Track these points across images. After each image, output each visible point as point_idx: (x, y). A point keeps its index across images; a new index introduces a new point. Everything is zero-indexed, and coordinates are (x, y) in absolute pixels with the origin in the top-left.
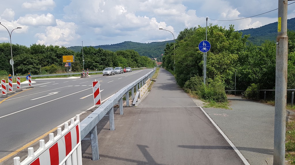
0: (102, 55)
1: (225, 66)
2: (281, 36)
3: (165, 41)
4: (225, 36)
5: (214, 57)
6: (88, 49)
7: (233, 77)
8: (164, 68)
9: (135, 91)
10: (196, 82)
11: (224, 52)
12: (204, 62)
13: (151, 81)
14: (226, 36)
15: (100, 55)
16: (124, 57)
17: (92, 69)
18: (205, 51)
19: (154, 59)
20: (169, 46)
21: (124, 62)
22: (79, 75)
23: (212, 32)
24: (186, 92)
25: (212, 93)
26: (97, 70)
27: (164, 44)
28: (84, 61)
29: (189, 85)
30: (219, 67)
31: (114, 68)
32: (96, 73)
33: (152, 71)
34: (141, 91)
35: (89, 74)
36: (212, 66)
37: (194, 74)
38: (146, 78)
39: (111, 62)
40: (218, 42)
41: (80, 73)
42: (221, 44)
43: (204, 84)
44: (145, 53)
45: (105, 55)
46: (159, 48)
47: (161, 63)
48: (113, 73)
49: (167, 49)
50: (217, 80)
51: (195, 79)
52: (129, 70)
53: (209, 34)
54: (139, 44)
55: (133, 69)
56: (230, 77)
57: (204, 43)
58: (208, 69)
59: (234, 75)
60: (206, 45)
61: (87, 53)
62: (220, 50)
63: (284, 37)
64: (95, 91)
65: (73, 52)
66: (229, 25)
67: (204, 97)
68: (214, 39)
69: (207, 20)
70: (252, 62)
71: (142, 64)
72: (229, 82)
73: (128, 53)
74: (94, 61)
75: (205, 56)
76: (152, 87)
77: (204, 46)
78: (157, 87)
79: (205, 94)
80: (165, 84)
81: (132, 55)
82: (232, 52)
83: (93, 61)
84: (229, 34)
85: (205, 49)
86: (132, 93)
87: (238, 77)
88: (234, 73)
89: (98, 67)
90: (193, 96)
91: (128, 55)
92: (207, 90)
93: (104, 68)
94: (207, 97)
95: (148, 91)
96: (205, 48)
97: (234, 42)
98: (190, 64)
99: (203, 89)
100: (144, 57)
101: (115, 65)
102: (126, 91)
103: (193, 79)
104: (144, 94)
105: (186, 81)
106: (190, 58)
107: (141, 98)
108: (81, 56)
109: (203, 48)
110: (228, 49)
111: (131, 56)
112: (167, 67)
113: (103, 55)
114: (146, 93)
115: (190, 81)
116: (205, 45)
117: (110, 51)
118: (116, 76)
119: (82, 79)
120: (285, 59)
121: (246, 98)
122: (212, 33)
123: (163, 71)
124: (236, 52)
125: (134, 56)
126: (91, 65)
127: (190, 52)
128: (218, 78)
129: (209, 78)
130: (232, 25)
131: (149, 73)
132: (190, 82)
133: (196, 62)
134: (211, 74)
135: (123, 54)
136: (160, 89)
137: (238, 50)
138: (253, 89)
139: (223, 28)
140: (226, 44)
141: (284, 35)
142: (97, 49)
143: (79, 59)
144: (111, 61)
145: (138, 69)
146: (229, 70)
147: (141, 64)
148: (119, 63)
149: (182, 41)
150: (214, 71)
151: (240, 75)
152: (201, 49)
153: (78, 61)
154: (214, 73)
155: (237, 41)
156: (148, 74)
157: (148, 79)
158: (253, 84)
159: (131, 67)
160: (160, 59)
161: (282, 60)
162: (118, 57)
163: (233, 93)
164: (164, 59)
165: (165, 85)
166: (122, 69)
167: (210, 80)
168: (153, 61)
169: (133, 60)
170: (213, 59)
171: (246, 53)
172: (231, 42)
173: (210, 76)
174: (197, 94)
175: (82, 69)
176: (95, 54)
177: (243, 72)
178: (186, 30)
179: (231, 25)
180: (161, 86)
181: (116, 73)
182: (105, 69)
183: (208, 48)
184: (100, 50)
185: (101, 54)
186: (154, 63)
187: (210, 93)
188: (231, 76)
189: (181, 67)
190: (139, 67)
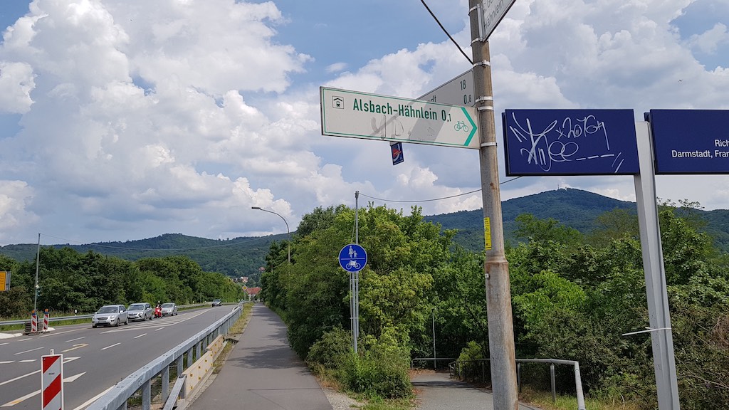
0: (95, 271)
1: (405, 303)
2: (493, 260)
3: (269, 234)
4: (403, 230)
5: (378, 282)
6: (58, 255)
7: (428, 324)
8: (264, 304)
9: (173, 376)
10: (336, 344)
11: (400, 269)
12: (353, 294)
13: (226, 342)
14: (405, 232)
15: (91, 270)
16: (159, 276)
17: (64, 309)
18: (353, 269)
19: (242, 280)
20: (276, 248)
21: (157, 290)
22: (19, 327)
23: (372, 220)
24: (313, 372)
25: (374, 374)
26: (76, 311)
27: (268, 242)
28: (39, 289)
29: (320, 353)
30: (391, 306)
31: (129, 304)
32: (74, 321)
33: (233, 311)
34: (189, 376)
35: (52, 324)
36: (375, 304)
37: (331, 323)
38: (210, 337)
39: (120, 288)
40: (385, 246)
41: (23, 321)
42: (394, 249)
43: (354, 349)
44: (218, 263)
45: (104, 269)
46: (254, 253)
47: (258, 290)
48: (124, 319)
49: (271, 257)
50: (387, 339)
51: (334, 337)
52: (169, 310)
53: (366, 227)
54: (202, 241)
55: (182, 307)
56: (421, 327)
57: (351, 249)
58: (366, 310)
59: (430, 320)
60: (355, 254)
61: (54, 265)
62: (393, 265)
63: (499, 261)
64: (48, 385)
65: (9, 262)
66: (412, 207)
67: (355, 385)
68: (378, 238)
69: (357, 197)
70: (466, 291)
71: (209, 292)
72: (421, 338)
73: (171, 265)
74: (70, 285)
75: (355, 280)
76: (226, 359)
77: (351, 256)
78: (238, 359)
79: (356, 377)
80: (260, 351)
81: (182, 271)
82: (420, 269)
83: (67, 287)
84: (410, 225)
85: (353, 263)
86: (163, 383)
87: (438, 326)
88: (431, 317)
89: (80, 304)
90: (328, 383)
91: (169, 271)
92: (360, 369)
93: (99, 306)
94: (363, 387)
95: (213, 373)
96: (355, 262)
97: (422, 245)
98: (323, 298)
99: (352, 366)
100: (213, 274)
101: (133, 297)
102: (142, 382)
103: (328, 337)
104: (199, 382)
105: (312, 341)
106: (323, 285)
107: (190, 394)
108: (33, 272)
109: (348, 261)
110: (410, 262)
111: (179, 273)
112: (272, 302)
113: (100, 271)
114: (204, 380)
115: (322, 342)
116: (353, 255)
117: (119, 259)
118: (131, 327)
119: (28, 339)
120: (506, 314)
121: (460, 379)
122: (372, 223)
123: (261, 313)
124: (428, 268)
125: (186, 273)
126: (60, 298)
127: (320, 268)
128: (389, 332)
129: (367, 333)
130: (418, 207)
131: (222, 320)
132: (322, 344)
133: (337, 293)
134: (372, 325)
135: (157, 268)
136: (247, 365)
137: (432, 264)
138: (473, 355)
139: (397, 214)
140: (405, 250)
141: (498, 257)
142: (84, 254)
143: (27, 281)
144: (120, 286)
145: (196, 307)
146: (416, 310)
147: (206, 294)
148: (144, 292)
149: (307, 238)
150: (379, 316)
151: (443, 321)
152: (345, 263)
153: (22, 288)
154: (379, 320)
155: (430, 243)
156: (217, 323)
157: (217, 338)
158: (472, 343)
159: (177, 301)
160: (257, 280)
161: (500, 316)
162: (141, 275)
163: (430, 366)
164: (264, 280)
165: (262, 353)
166: (151, 309)
167: (369, 339)
168: (239, 283)
169: (185, 283)
170: (375, 287)
171: (451, 270)
172: (416, 245)
173: (370, 328)
174: (337, 377)
175: (31, 309)
176: (76, 267)
177: (449, 312)
178: (319, 211)
179: (416, 208)
180: (251, 357)
181: (134, 320)
182: (100, 310)
183: (361, 263)
184: (92, 257)
185: (94, 266)
186: (239, 290)
187: (368, 375)
188: (423, 324)
189: (301, 306)
190: (199, 301)
